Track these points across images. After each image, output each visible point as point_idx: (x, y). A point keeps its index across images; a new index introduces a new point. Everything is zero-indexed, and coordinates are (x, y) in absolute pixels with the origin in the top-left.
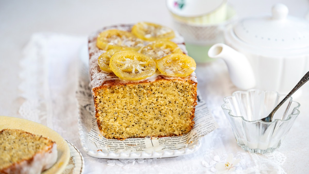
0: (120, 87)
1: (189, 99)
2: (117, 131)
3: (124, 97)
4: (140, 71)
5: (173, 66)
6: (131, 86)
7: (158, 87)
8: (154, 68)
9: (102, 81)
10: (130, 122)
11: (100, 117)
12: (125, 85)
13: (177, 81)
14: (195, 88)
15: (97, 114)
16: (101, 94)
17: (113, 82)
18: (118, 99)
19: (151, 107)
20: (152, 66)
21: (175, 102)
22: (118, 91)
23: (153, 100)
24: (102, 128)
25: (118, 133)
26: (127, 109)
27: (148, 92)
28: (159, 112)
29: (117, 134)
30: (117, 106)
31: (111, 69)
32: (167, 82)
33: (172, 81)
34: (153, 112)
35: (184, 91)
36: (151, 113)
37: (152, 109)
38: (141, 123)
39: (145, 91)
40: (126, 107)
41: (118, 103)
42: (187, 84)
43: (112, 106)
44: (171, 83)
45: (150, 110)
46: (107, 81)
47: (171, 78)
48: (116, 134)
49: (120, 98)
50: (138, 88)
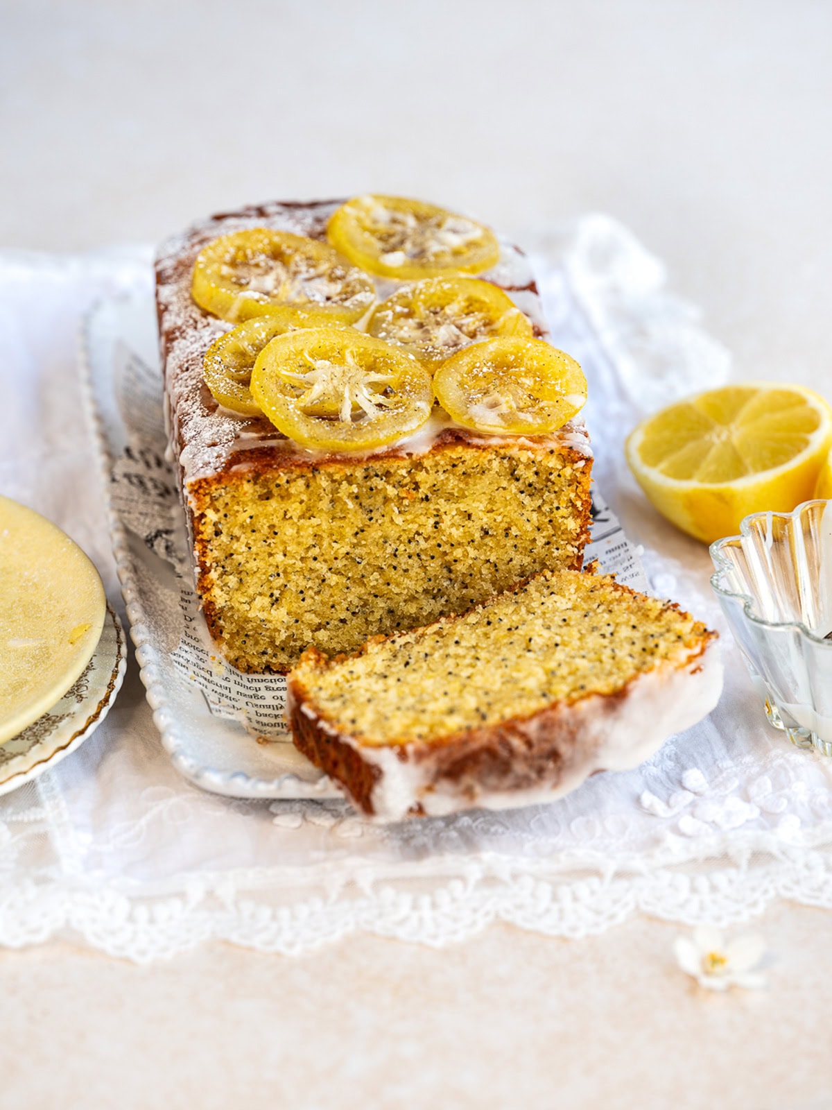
0: (294, 476)
1: (560, 520)
2: (282, 641)
3: (308, 514)
4: (372, 412)
5: (498, 389)
6: (338, 471)
7: (442, 477)
8: (425, 400)
9: (224, 451)
10: (333, 607)
11: (216, 591)
12: (315, 468)
13: (514, 452)
14: (583, 480)
15: (205, 580)
16: (219, 504)
17: (269, 455)
18: (288, 522)
19: (411, 552)
20: (416, 389)
21: (507, 530)
22: (287, 490)
23: (420, 525)
24: (221, 632)
25: (283, 649)
26: (320, 559)
27: (404, 495)
28: (445, 571)
29: (282, 652)
30: (281, 548)
31: (256, 404)
32: (477, 454)
33: (496, 451)
34: (419, 570)
35: (542, 489)
36: (412, 573)
37: (416, 558)
38: (373, 612)
39: (391, 491)
40: (316, 551)
41: (285, 538)
42: (553, 463)
43: (262, 549)
44: (490, 461)
45: (410, 561)
46: (242, 452)
47: (494, 442)
48: (275, 655)
49: (296, 520)
50: (366, 478)
